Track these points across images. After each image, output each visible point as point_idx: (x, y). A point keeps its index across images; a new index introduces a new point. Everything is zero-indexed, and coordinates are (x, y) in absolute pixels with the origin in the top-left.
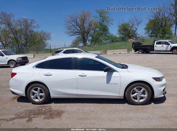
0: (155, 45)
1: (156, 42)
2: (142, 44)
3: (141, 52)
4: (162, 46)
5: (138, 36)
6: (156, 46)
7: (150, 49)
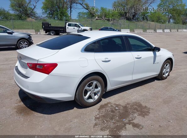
0: (67, 26)
1: (67, 23)
2: (50, 24)
3: (53, 33)
4: (74, 28)
5: (37, 15)
6: (68, 28)
7: (62, 30)
